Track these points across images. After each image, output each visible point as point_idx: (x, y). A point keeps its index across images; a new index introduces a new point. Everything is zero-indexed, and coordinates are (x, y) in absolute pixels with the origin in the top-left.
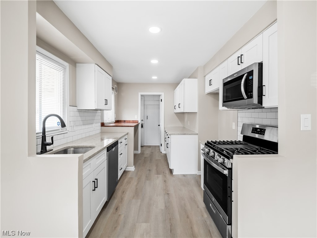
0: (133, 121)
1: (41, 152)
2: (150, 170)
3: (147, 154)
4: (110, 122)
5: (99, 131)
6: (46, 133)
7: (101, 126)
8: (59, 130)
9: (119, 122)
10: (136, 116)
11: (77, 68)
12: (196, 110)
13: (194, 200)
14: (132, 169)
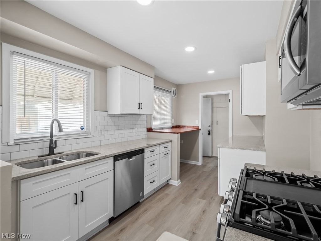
1: (49, 154)
2: (196, 190)
3: (209, 167)
4: (163, 127)
5: (144, 137)
6: (53, 137)
7: (147, 132)
8: (79, 134)
9: (178, 127)
10: (197, 121)
11: (108, 74)
14: (176, 183)
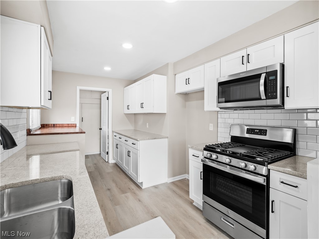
0: (68, 124)
2: (109, 190)
4: (37, 127)
5: (24, 144)
7: (27, 135)
10: (73, 118)
12: (164, 111)
13: (190, 216)
